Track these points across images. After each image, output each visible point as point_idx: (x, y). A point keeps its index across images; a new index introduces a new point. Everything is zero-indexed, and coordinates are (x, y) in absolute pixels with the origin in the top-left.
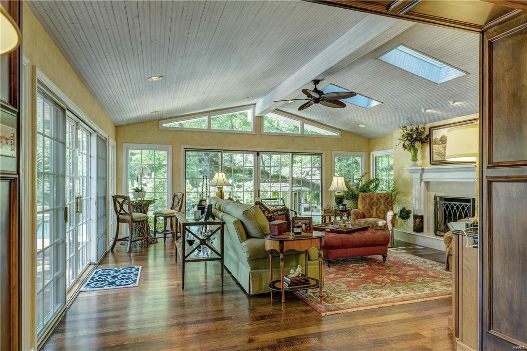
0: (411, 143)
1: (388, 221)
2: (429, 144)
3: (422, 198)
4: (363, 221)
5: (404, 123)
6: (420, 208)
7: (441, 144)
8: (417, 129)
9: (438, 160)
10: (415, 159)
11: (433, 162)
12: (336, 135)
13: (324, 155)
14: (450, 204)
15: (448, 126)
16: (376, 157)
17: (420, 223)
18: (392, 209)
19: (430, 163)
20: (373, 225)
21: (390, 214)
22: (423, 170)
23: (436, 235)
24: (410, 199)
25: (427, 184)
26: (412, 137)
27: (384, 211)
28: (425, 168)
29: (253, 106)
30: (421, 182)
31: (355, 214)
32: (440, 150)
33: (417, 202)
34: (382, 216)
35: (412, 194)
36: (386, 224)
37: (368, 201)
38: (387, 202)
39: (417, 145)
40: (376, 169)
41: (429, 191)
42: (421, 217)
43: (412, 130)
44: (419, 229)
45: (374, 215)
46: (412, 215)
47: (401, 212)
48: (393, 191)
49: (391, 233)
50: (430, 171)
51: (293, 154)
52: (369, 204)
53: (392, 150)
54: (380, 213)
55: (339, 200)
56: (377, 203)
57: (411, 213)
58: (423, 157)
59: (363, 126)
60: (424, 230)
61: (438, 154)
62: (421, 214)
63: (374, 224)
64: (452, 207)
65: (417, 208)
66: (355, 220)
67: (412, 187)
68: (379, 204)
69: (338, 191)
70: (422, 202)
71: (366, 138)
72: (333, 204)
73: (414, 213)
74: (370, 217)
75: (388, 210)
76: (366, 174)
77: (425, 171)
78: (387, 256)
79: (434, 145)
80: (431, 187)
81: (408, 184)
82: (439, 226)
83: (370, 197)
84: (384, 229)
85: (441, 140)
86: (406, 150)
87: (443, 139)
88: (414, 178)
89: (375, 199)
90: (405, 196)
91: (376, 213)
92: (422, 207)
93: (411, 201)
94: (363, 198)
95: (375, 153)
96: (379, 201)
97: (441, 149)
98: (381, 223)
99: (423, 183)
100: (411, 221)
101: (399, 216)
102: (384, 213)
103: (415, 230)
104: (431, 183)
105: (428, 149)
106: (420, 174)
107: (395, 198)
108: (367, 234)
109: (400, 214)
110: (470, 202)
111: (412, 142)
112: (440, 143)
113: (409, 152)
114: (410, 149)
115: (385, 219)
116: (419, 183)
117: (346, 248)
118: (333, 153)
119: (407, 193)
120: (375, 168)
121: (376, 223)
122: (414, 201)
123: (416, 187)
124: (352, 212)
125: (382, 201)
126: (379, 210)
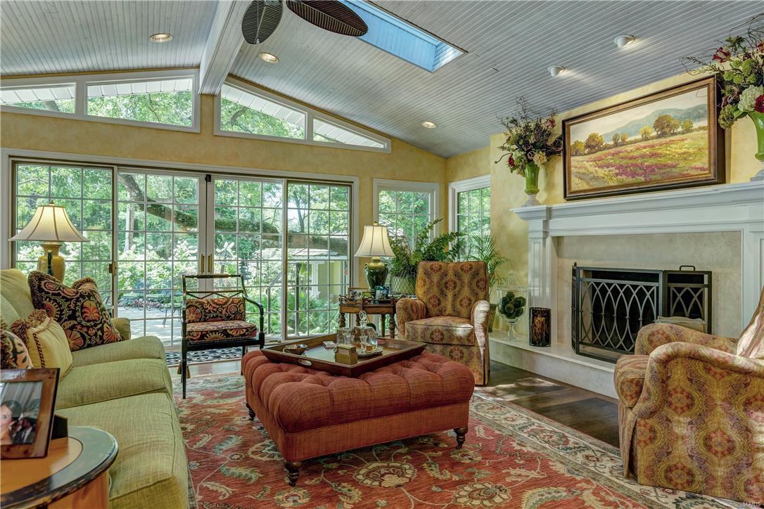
0: (526, 155)
1: (476, 325)
2: (562, 158)
3: (548, 271)
4: (421, 324)
5: (512, 111)
6: (544, 292)
7: (589, 153)
8: (538, 126)
9: (581, 189)
10: (533, 189)
11: (569, 195)
12: (382, 146)
13: (356, 186)
14: (609, 285)
15: (605, 112)
16: (459, 194)
17: (543, 325)
18: (486, 298)
19: (565, 196)
20: (442, 334)
21: (481, 308)
22: (549, 210)
23: (578, 352)
24: (522, 273)
25: (558, 241)
26: (526, 143)
27: (470, 300)
28: (555, 206)
29: (196, 70)
30: (544, 239)
31: (405, 309)
32: (586, 168)
33: (537, 280)
34: (464, 311)
35: (526, 263)
36: (472, 332)
37: (435, 278)
38: (476, 280)
39: (538, 158)
40: (458, 216)
41: (562, 257)
42: (546, 314)
43: (527, 128)
44: (541, 337)
45: (449, 309)
46: (526, 309)
47: (505, 301)
48: (488, 259)
49: (482, 353)
50: (564, 213)
51: (288, 182)
52: (439, 285)
53: (489, 176)
54: (461, 305)
55: (378, 277)
56: (455, 283)
57: (524, 305)
58: (550, 186)
59: (431, 125)
60: (552, 343)
61: (581, 177)
62: (544, 306)
63: (445, 333)
64: (615, 292)
65: (537, 293)
66: (404, 323)
67: (527, 250)
68: (458, 285)
69: (374, 258)
70: (548, 280)
71: (440, 156)
72: (363, 287)
73: (530, 304)
74: (440, 314)
75: (477, 300)
76: (436, 222)
77: (554, 213)
78: (466, 431)
79: (572, 158)
80: (566, 249)
81: (519, 243)
82: (584, 334)
83: (440, 269)
84: (467, 343)
85: (588, 146)
86: (515, 172)
87: (593, 144)
88: (530, 229)
89: (451, 275)
90: (513, 267)
91: (454, 306)
92: (548, 290)
93: (525, 279)
94: (426, 273)
95: (458, 186)
96: (460, 279)
97: (588, 164)
98: (461, 329)
99: (549, 240)
100: (524, 321)
101: (500, 311)
102: (469, 304)
103: (534, 342)
104: (565, 241)
105: (559, 167)
106: (544, 221)
107: (493, 273)
108: (415, 371)
109: (504, 307)
110: (657, 281)
111: (527, 152)
112: (586, 152)
113: (520, 176)
114: (523, 168)
115: (469, 318)
116: (541, 241)
117: (347, 422)
118: (376, 182)
119: (517, 263)
120: (456, 214)
121: (449, 330)
122: (530, 279)
123: (536, 247)
124: (398, 305)
125: (466, 278)
126: (459, 300)
